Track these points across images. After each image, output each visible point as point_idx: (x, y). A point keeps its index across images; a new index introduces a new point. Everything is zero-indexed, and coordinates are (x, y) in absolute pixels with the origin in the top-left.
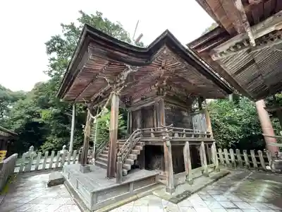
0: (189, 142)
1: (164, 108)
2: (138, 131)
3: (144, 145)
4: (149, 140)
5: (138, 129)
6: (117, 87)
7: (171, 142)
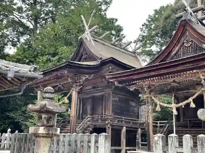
0: (126, 127)
1: (112, 99)
2: (88, 118)
3: (93, 127)
4: (97, 124)
5: (89, 116)
6: (77, 86)
7: (112, 125)
